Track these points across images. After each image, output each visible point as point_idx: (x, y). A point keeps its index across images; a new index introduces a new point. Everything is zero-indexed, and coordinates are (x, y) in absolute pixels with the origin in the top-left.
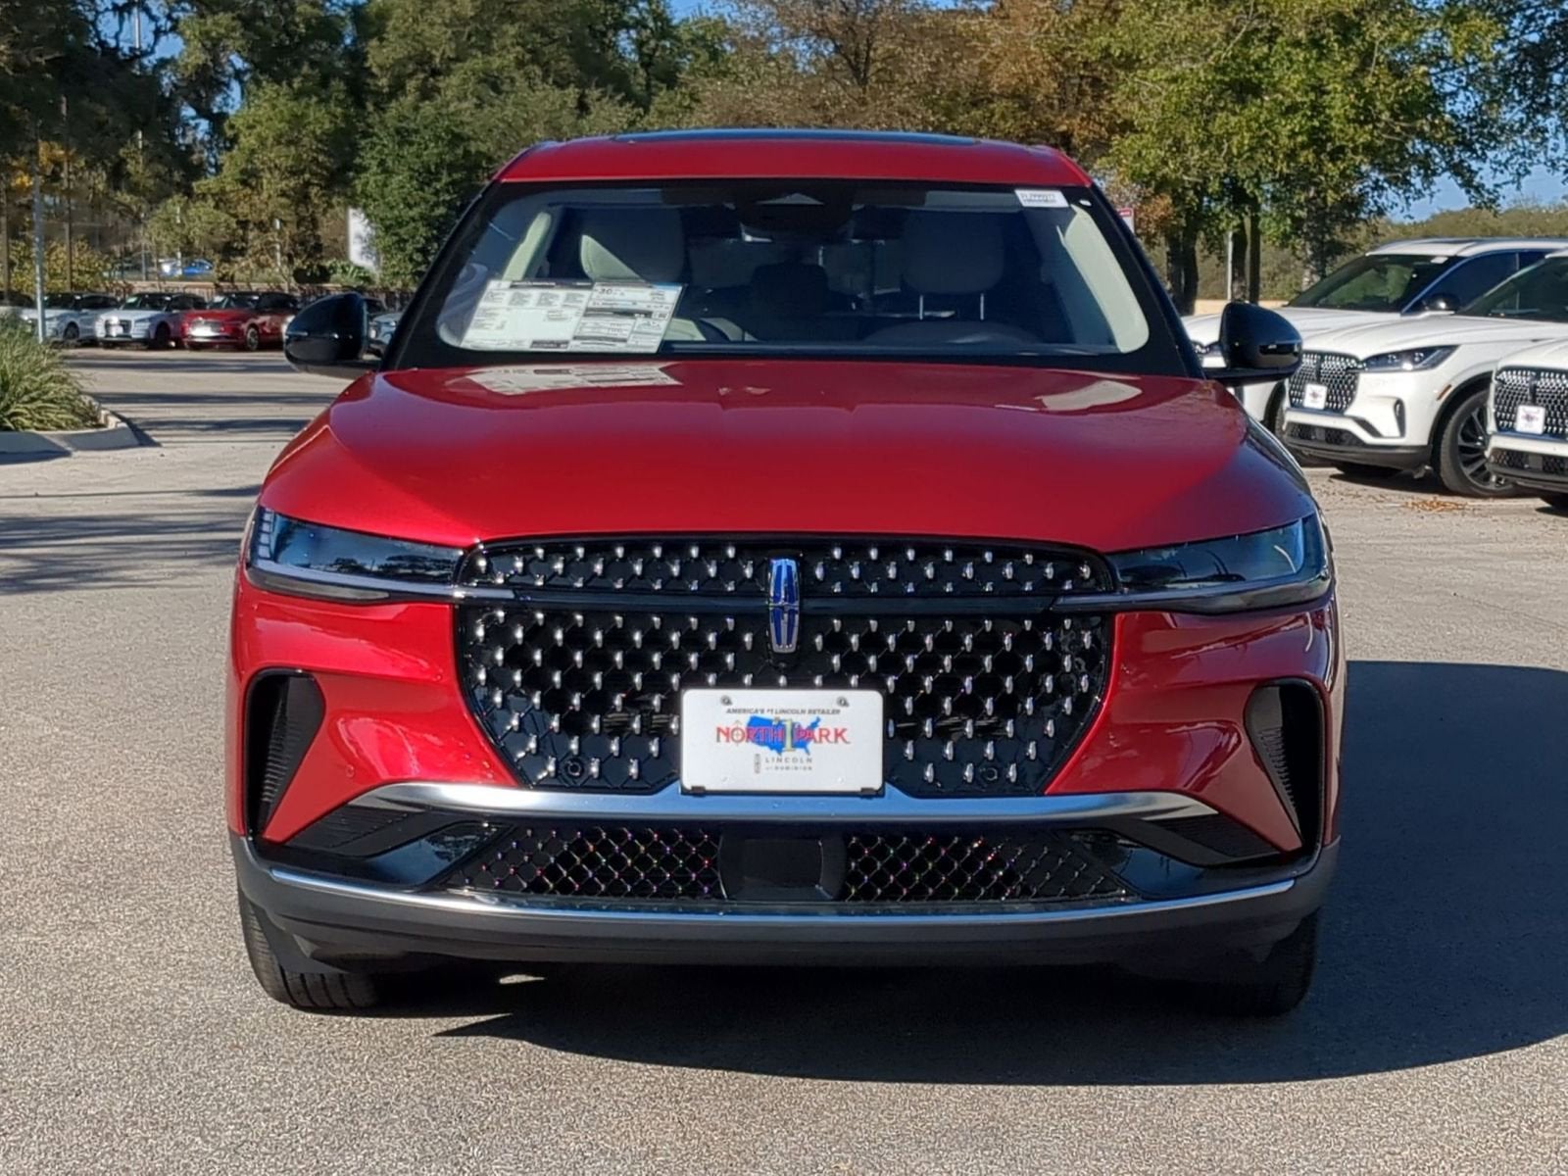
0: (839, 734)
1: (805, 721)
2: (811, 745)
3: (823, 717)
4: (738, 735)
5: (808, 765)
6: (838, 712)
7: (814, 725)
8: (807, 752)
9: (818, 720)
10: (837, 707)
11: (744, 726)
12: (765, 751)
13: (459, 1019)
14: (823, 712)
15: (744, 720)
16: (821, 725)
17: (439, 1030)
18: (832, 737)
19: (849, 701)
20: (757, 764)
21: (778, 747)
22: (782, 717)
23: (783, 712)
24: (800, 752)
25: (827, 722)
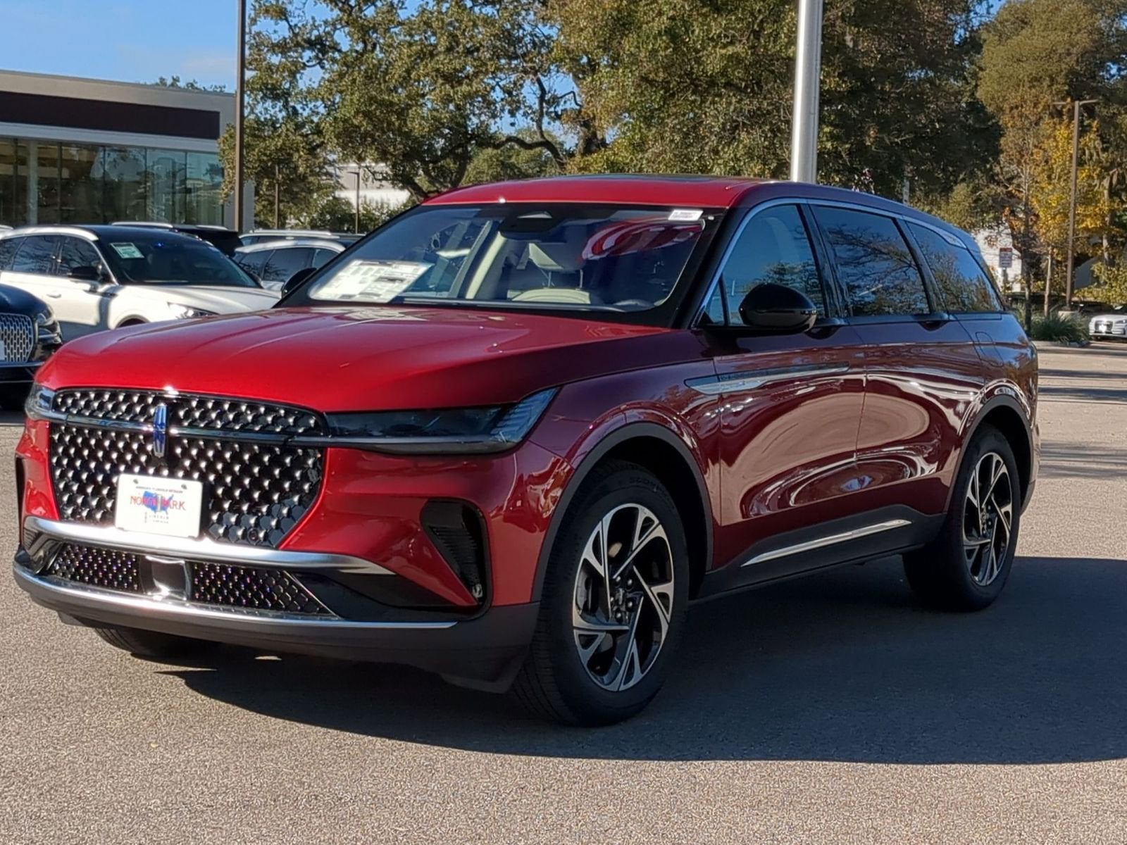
0: (181, 505)
1: (167, 496)
2: (169, 509)
3: (175, 494)
4: (139, 501)
5: (166, 520)
6: (181, 492)
7: (170, 499)
8: (167, 513)
9: (173, 496)
10: (182, 489)
11: (142, 495)
12: (149, 511)
13: (170, 666)
14: (175, 491)
15: (141, 493)
16: (174, 499)
17: (159, 670)
18: (178, 506)
19: (188, 487)
20: (146, 518)
21: (154, 509)
22: (158, 492)
23: (159, 490)
24: (164, 512)
25: (177, 498)
